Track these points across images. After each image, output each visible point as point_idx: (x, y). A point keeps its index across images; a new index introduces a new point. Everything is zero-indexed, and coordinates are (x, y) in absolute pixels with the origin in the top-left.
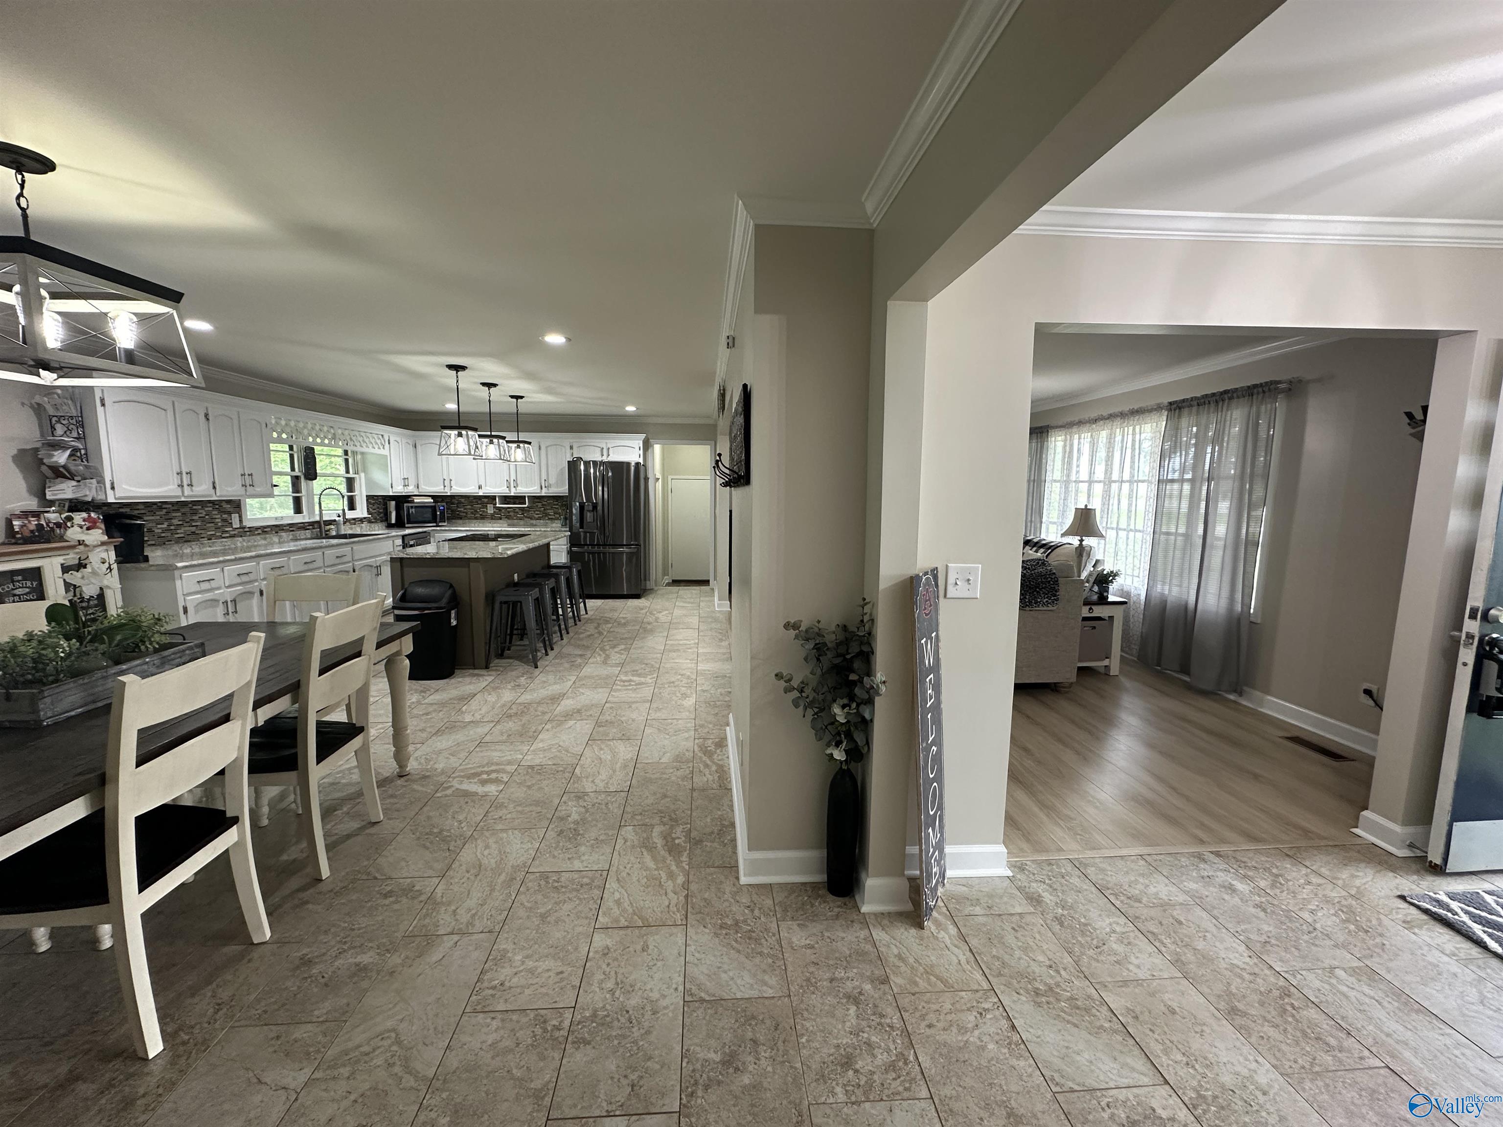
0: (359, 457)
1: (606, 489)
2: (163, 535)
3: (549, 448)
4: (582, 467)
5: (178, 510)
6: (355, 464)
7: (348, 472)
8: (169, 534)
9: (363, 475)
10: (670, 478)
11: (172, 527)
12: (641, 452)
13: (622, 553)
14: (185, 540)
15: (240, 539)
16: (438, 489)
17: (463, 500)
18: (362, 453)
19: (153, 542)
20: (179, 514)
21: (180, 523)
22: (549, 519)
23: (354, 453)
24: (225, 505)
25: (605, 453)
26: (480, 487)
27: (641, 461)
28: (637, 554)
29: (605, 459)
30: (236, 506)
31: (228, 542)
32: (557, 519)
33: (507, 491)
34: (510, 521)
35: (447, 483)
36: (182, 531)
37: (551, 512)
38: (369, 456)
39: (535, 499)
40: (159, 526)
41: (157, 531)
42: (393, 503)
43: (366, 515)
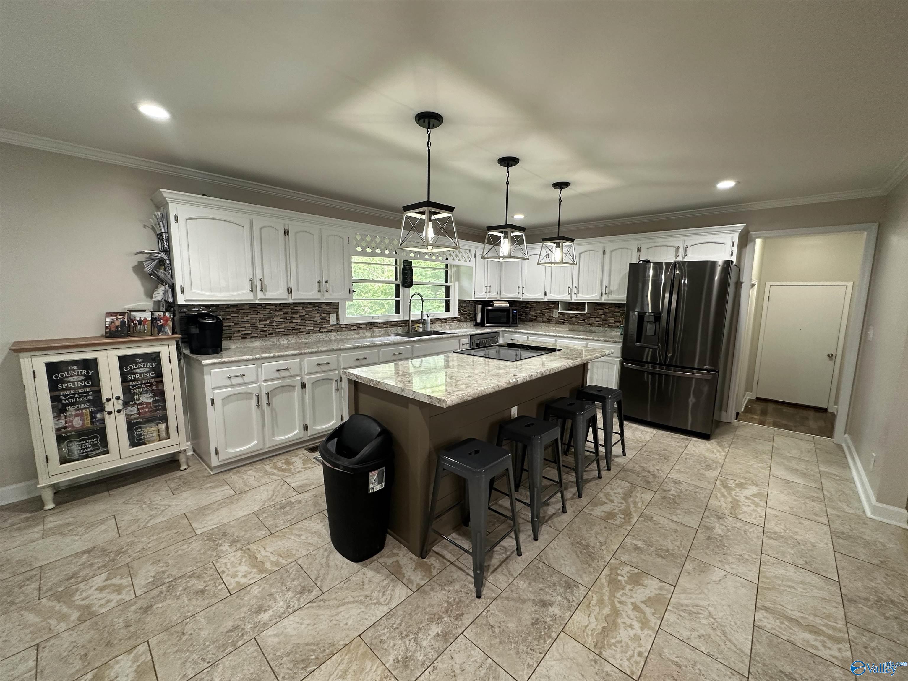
0: (455, 269)
1: (674, 296)
2: (265, 329)
3: (614, 253)
4: (651, 272)
5: (280, 310)
6: (452, 275)
7: (447, 281)
8: (271, 329)
9: (456, 283)
10: (768, 284)
11: (274, 324)
12: (735, 249)
13: (691, 379)
14: (286, 334)
15: (335, 333)
16: (513, 295)
17: (535, 305)
18: (458, 266)
19: (256, 335)
20: (282, 313)
21: (282, 320)
22: (609, 327)
23: (452, 266)
24: (324, 307)
25: (681, 252)
26: (546, 294)
27: (734, 259)
28: (713, 383)
29: (680, 259)
30: (334, 307)
31: (323, 336)
32: (618, 327)
33: (568, 297)
34: (571, 327)
35: (520, 290)
36: (283, 326)
37: (611, 320)
38: (462, 269)
39: (596, 306)
40: (261, 323)
41: (259, 326)
42: (480, 307)
43: (456, 315)
